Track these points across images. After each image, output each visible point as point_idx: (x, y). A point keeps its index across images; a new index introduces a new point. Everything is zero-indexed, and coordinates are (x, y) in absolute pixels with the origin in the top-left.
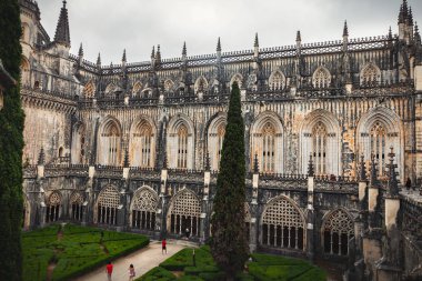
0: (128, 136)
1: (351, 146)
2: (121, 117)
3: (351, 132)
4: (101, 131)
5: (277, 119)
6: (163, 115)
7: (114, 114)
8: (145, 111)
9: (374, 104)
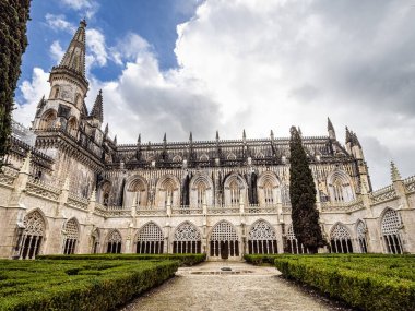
0: (154, 190)
1: (325, 192)
2: (147, 176)
3: (323, 183)
4: (127, 187)
5: (274, 176)
6: (186, 173)
7: (141, 173)
8: (170, 171)
9: (334, 167)
